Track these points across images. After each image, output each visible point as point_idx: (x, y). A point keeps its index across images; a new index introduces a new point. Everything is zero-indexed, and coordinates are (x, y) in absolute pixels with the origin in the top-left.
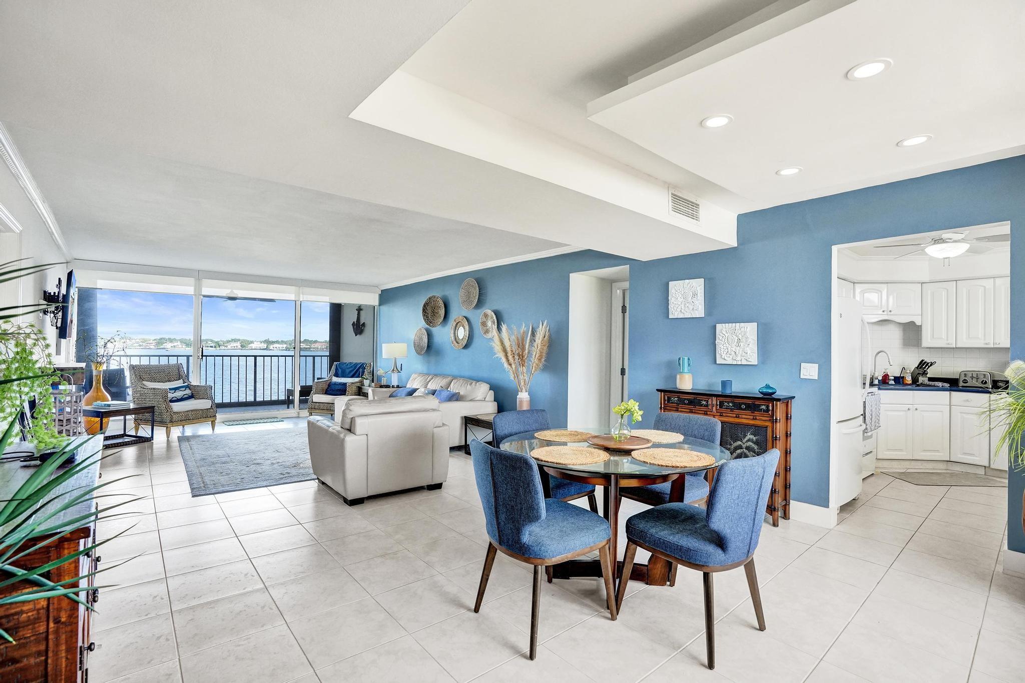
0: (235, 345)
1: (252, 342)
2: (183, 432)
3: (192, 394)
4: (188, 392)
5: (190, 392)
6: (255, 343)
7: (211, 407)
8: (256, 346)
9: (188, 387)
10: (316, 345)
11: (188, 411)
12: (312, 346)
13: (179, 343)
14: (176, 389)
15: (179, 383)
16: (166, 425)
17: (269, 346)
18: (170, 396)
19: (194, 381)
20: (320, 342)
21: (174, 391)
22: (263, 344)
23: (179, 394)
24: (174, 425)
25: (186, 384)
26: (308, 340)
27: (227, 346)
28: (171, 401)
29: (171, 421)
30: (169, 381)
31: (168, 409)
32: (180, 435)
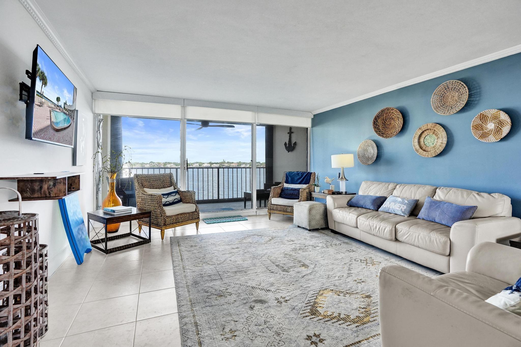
0: (196, 165)
1: (204, 163)
2: (174, 233)
3: (181, 198)
4: (177, 197)
5: (179, 197)
6: (205, 164)
7: (196, 210)
8: (205, 165)
9: (178, 192)
10: (233, 165)
11: (178, 215)
12: (231, 165)
13: (173, 164)
14: (168, 194)
15: (171, 189)
16: (160, 228)
17: (211, 165)
18: (164, 200)
19: (182, 188)
20: (234, 163)
21: (167, 196)
22: (208, 164)
23: (171, 199)
24: (167, 228)
25: (176, 190)
26: (229, 162)
27: (193, 166)
28: (165, 205)
29: (165, 225)
30: (164, 187)
31: (163, 212)
32: (172, 236)
